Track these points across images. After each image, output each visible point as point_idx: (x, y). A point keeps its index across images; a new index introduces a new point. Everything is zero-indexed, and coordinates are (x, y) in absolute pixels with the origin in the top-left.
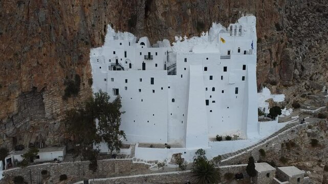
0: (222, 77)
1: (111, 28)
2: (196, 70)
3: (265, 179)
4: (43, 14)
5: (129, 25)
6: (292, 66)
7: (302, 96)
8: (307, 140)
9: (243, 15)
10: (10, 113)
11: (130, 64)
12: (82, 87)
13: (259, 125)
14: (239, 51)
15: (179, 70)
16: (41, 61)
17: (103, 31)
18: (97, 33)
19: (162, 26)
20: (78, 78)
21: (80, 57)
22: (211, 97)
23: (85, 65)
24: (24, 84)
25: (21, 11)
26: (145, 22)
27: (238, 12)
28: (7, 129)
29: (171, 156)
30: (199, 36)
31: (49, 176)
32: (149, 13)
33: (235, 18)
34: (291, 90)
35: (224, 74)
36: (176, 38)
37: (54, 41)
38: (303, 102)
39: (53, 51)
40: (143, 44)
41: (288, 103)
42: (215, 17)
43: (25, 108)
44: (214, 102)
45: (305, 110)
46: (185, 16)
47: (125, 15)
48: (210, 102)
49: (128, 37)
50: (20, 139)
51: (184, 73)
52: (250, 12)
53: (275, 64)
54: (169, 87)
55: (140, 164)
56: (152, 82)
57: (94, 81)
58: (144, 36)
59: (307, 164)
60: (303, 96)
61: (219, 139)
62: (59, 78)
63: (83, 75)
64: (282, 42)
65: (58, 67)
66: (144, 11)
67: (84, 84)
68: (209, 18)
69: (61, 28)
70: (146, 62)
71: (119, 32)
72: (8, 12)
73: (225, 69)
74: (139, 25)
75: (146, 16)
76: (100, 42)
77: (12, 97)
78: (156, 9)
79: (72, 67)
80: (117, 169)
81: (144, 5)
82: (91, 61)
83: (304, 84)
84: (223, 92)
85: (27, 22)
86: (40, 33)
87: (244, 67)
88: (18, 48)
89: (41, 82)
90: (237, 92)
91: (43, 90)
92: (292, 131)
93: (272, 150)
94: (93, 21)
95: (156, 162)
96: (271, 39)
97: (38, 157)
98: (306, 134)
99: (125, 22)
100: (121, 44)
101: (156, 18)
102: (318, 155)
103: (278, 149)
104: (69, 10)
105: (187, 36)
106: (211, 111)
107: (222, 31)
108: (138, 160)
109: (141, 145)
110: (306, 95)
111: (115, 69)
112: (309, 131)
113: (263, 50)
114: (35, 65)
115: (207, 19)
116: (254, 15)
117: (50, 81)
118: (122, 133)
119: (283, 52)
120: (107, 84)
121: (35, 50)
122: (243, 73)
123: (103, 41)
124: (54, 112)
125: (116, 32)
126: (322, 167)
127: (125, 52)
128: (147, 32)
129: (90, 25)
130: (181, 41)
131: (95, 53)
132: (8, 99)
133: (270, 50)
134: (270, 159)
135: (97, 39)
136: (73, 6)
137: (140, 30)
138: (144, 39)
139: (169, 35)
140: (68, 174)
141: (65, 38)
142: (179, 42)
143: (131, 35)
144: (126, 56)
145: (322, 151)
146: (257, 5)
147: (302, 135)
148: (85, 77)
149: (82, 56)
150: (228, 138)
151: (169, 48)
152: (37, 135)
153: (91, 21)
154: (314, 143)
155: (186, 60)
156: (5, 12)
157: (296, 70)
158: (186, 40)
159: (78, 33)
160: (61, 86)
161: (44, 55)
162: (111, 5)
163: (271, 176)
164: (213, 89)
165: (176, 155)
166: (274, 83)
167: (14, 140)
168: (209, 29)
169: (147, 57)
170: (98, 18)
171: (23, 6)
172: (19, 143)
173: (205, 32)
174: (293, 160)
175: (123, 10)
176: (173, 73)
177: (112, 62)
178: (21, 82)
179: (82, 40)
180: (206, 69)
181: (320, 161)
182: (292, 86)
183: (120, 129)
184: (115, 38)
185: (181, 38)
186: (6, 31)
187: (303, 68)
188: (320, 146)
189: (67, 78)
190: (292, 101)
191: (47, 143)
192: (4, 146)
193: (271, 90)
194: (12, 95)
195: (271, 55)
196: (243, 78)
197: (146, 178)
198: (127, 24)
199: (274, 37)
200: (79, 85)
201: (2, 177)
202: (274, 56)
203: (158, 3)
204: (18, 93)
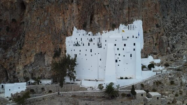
0: (123, 49)
1: (75, 28)
2: (110, 46)
4: (46, 22)
5: (83, 27)
6: (165, 45)
7: (171, 61)
8: (169, 81)
9: (135, 20)
10: (31, 62)
11: (83, 44)
12: (61, 54)
13: (141, 72)
14: (133, 37)
15: (103, 46)
16: (44, 41)
17: (72, 30)
18: (69, 30)
19: (97, 26)
20: (60, 49)
21: (61, 41)
22: (118, 58)
23: (63, 44)
24: (37, 50)
25: (38, 21)
26: (90, 25)
27: (133, 19)
28: (29, 69)
29: (98, 85)
30: (113, 30)
31: (45, 90)
32: (92, 21)
33: (131, 22)
34: (165, 57)
35: (125, 47)
36: (103, 31)
37: (50, 33)
38: (171, 64)
39: (50, 38)
40: (89, 35)
41: (162, 63)
42: (121, 21)
43: (37, 61)
44: (120, 61)
45: (171, 67)
46: (106, 22)
47: (82, 23)
48: (118, 61)
49: (83, 32)
50: (35, 75)
51: (105, 47)
52: (139, 19)
53: (156, 44)
54: (99, 54)
55: (83, 87)
56: (91, 51)
57: (67, 51)
58: (90, 31)
59: (166, 92)
60: (172, 61)
61: (122, 78)
62: (52, 49)
63: (62, 48)
64: (160, 33)
65: (52, 44)
66: (90, 20)
67: (62, 52)
68: (118, 22)
69: (54, 28)
70: (90, 42)
72: (33, 22)
73: (125, 45)
74: (88, 27)
75: (91, 23)
76: (71, 34)
77: (32, 55)
78: (94, 19)
79: (58, 45)
80: (73, 89)
81: (90, 18)
82: (66, 42)
83: (173, 54)
84: (124, 56)
85: (40, 25)
86: (45, 30)
87: (134, 44)
88: (36, 36)
89: (44, 50)
90: (131, 56)
91: (45, 53)
92: (160, 76)
93: (148, 85)
95: (91, 87)
96: (153, 32)
97: (41, 82)
98: (168, 78)
100: (79, 35)
101: (95, 23)
102: (173, 88)
103: (152, 84)
104: (58, 21)
105: (108, 30)
106: (118, 65)
107: (124, 28)
109: (85, 80)
110: (173, 60)
111: (76, 46)
112: (170, 76)
113: (148, 37)
114: (42, 43)
115: (117, 23)
116: (141, 20)
117: (48, 50)
119: (160, 38)
120: (72, 52)
121: (43, 36)
122: (134, 47)
124: (49, 63)
125: (78, 30)
126: (174, 94)
127: (81, 39)
128: (91, 29)
129: (66, 26)
131: (68, 39)
132: (31, 56)
133: (152, 37)
134: (146, 89)
135: (69, 33)
136: (59, 19)
137: (88, 29)
138: (90, 33)
139: (100, 31)
140: (52, 90)
141: (55, 32)
142: (104, 33)
143: (84, 31)
145: (175, 86)
146: (143, 15)
147: (166, 79)
148: (63, 49)
149: (62, 40)
150: (126, 78)
151: (100, 36)
152: (42, 73)
153: (67, 25)
154: (172, 83)
155: (106, 41)
156: (32, 22)
157: (169, 47)
158: (107, 32)
159: (61, 30)
160: (52, 53)
161: (46, 39)
162: (76, 18)
163: (144, 96)
164: (119, 55)
165: (100, 85)
166: (155, 54)
167: (32, 75)
168: (118, 27)
169: (90, 40)
170: (70, 24)
171: (39, 19)
172: (34, 76)
173: (116, 28)
174: (159, 91)
175: (81, 20)
176: (101, 47)
177: (75, 43)
178: (36, 50)
179: (63, 33)
180: (115, 45)
181: (173, 91)
182: (166, 55)
184: (77, 32)
185: (105, 32)
186: (32, 29)
187: (173, 47)
188: (175, 84)
189: (55, 49)
190: (165, 63)
191: (45, 77)
192: (28, 77)
193: (153, 57)
194: (32, 54)
195: (153, 40)
196: (134, 50)
197: (84, 93)
198: (82, 26)
199: (154, 31)
200: (60, 52)
201: (26, 89)
202: (155, 40)
203: (95, 16)
204: (34, 54)
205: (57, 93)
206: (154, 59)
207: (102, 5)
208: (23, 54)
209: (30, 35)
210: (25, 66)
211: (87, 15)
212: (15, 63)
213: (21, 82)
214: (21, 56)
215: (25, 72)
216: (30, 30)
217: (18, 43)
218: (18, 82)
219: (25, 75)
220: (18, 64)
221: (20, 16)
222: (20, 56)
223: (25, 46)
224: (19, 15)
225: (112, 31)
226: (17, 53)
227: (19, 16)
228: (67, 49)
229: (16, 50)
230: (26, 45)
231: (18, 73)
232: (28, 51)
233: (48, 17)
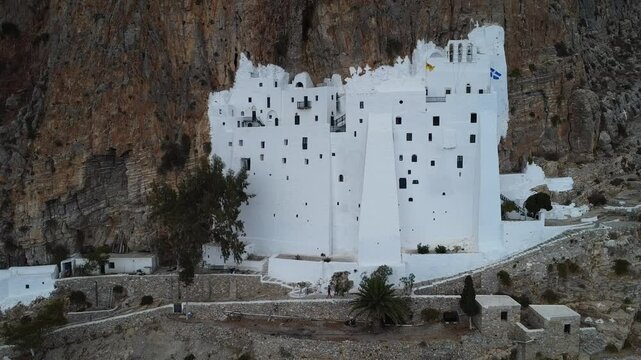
0: (430, 135)
1: (246, 59)
2: (379, 123)
3: (498, 322)
4: (131, 34)
5: (275, 52)
6: (591, 124)
7: (612, 183)
8: (607, 261)
9: (477, 25)
10: (72, 188)
11: (277, 120)
12: (192, 156)
14: (468, 90)
15: (351, 123)
16: (124, 108)
17: (232, 64)
18: (221, 67)
19: (328, 50)
20: (187, 140)
21: (192, 106)
22: (409, 172)
23: (200, 119)
24: (96, 142)
25: (98, 29)
26: (303, 47)
27: (467, 20)
28: (68, 215)
29: (329, 277)
30: (392, 64)
31: (126, 296)
32: (310, 30)
33: (462, 31)
34: (589, 171)
35: (434, 130)
36: (352, 70)
37: (148, 76)
38: (613, 195)
39: (145, 93)
40: (300, 85)
41: (579, 194)
42: (422, 28)
43: (98, 185)
44: (415, 182)
45: (613, 208)
46: (364, 30)
47: (270, 37)
48: (409, 183)
49: (273, 72)
50: (90, 237)
51: (359, 128)
52: (492, 20)
53: (555, 120)
54: (334, 154)
55: (274, 285)
56: (305, 146)
57: (213, 146)
58: (302, 71)
59: (599, 305)
60: (616, 183)
61: (423, 250)
62: (154, 138)
63: (195, 136)
64: (570, 76)
65: (153, 118)
66: (301, 28)
67: (196, 151)
68: (409, 33)
69: (162, 58)
70: (301, 113)
71: (259, 65)
72: (79, 31)
73: (436, 121)
74: (293, 53)
75: (305, 38)
76: (227, 82)
77: (77, 161)
78: (318, 23)
79: (179, 122)
80: (233, 291)
81: (301, 18)
82: (210, 112)
83: (620, 159)
84: (433, 163)
85: (106, 46)
86: (125, 63)
87: (474, 118)
88: (90, 85)
89: (122, 140)
90: (460, 164)
91: (126, 154)
92: (572, 241)
93: (525, 275)
94: (215, 47)
95: (302, 285)
96: (544, 72)
97: (112, 265)
98: (606, 250)
99: (269, 47)
100: (261, 85)
101: (320, 37)
102: (625, 290)
103: (541, 274)
104: (178, 30)
105: (370, 66)
106: (411, 200)
107: (434, 55)
108: (273, 280)
109: (281, 256)
110: (623, 180)
111: (250, 125)
112: (612, 243)
113: (526, 91)
114: (115, 113)
115: (406, 35)
116: (500, 24)
117: (138, 141)
118: (240, 225)
119: (573, 97)
120: (232, 152)
121: (117, 88)
122: (473, 129)
123: (232, 80)
124: (142, 192)
125: (256, 65)
126: (629, 312)
127: (269, 99)
128: (305, 64)
129: (211, 52)
130: (360, 75)
131: (217, 101)
133: (541, 91)
134: (520, 292)
135: (222, 77)
136: (184, 23)
137: (293, 60)
138: (302, 77)
139: (341, 66)
140: (155, 296)
141: (168, 74)
142: (356, 77)
143: (280, 69)
144: (269, 106)
145: (635, 282)
146: (508, 7)
147: (596, 252)
148: (198, 138)
149: (194, 103)
150: (441, 250)
151: (339, 89)
152: (117, 232)
153: (212, 48)
154: (621, 268)
155: (362, 105)
156: (75, 32)
157: (604, 133)
158: (368, 73)
159: (190, 67)
160: (156, 151)
161: (130, 97)
162: (246, 21)
163: (511, 319)
164: (414, 159)
165: (338, 276)
166: (552, 157)
167: (80, 236)
168: (412, 52)
169: (302, 105)
170: (224, 43)
171: (101, 21)
172: (88, 242)
173: (403, 57)
174: (570, 297)
175: (267, 29)
176: (343, 129)
177: (246, 115)
178: (91, 139)
179: (196, 77)
180: (399, 121)
181: (627, 301)
182: (592, 162)
183: (238, 219)
184: (253, 75)
185: (360, 70)
186: (74, 59)
187: (621, 131)
188: (634, 273)
189: (167, 138)
190: (590, 191)
191: (130, 244)
192: (63, 243)
193: (545, 169)
194: (77, 158)
195: (546, 102)
196: (473, 139)
198: (273, 50)
199: (550, 68)
200: (187, 151)
201: (52, 289)
202: (551, 103)
203: (321, 11)
204: (85, 156)
205: (172, 306)
206: (548, 175)
208: (40, 157)
209: (69, 83)
210: (48, 203)
211: (288, 7)
212: (10, 191)
213: (37, 264)
214: (35, 163)
215: (51, 224)
216: (67, 63)
217: (24, 114)
218: (25, 263)
219: (49, 237)
220: (24, 194)
221: (34, 11)
222: (31, 166)
223: (50, 124)
224: (30, 7)
225: (387, 68)
226: (16, 150)
227: (30, 14)
228: (212, 141)
229: (14, 141)
230: (53, 121)
231: (24, 229)
232: (59, 144)
233: (138, 15)
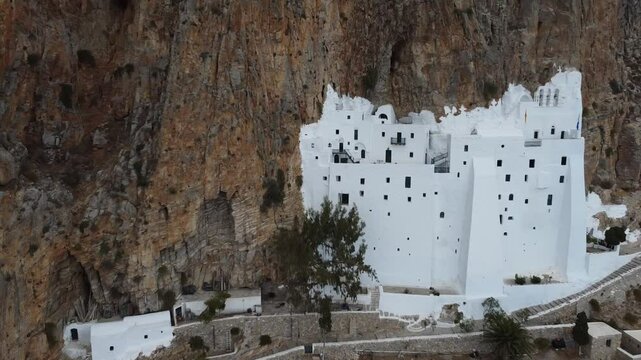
0: (526, 176)
1: (332, 90)
2: (484, 166)
3: (604, 349)
4: (236, 72)
5: (364, 86)
9: (560, 70)
10: (187, 234)
11: (363, 152)
12: (286, 190)
13: (587, 259)
14: (553, 132)
15: (455, 165)
16: (233, 150)
17: (320, 97)
18: (310, 100)
19: (420, 88)
20: (281, 174)
21: (286, 141)
22: (506, 209)
23: (292, 153)
24: (209, 187)
26: (390, 81)
27: (550, 65)
28: (178, 260)
30: (487, 107)
31: (243, 337)
32: (397, 64)
33: (545, 75)
35: (530, 172)
36: (447, 109)
39: (249, 134)
40: (383, 116)
41: (631, 219)
42: (514, 72)
44: (510, 218)
46: (464, 74)
47: (356, 69)
48: (505, 219)
49: (362, 105)
51: (464, 170)
52: (571, 65)
53: (609, 152)
54: (436, 193)
55: (391, 321)
56: (408, 184)
57: (304, 180)
58: (387, 103)
61: (520, 281)
62: (256, 177)
63: (288, 170)
64: (622, 112)
65: (255, 157)
66: (389, 63)
67: (289, 185)
68: (503, 76)
69: (258, 94)
70: (392, 148)
71: (344, 96)
72: (187, 72)
73: (532, 163)
74: (381, 86)
75: (393, 71)
76: (316, 115)
77: (190, 208)
78: (412, 61)
79: (273, 157)
80: (353, 328)
81: (391, 54)
82: (301, 146)
84: (526, 201)
85: (215, 87)
86: (233, 104)
87: (564, 161)
88: (201, 130)
89: (232, 183)
90: (550, 202)
91: (234, 196)
93: (610, 301)
94: (304, 80)
96: (603, 109)
99: (356, 80)
100: (349, 117)
101: (412, 75)
103: (620, 300)
104: (269, 62)
105: (466, 106)
106: (505, 234)
107: (525, 98)
108: (386, 314)
113: (590, 127)
114: (226, 156)
115: (501, 79)
116: (578, 69)
117: (245, 182)
118: (367, 269)
119: (624, 131)
120: (328, 186)
121: (226, 131)
122: (563, 170)
123: (320, 112)
124: (247, 232)
125: (340, 96)
127: (356, 131)
128: (393, 97)
129: (300, 84)
130: (455, 115)
131: (307, 133)
132: (185, 212)
133: (601, 129)
134: (608, 317)
135: (311, 110)
136: (275, 55)
137: (380, 93)
138: (387, 109)
139: (433, 104)
140: (272, 335)
141: (264, 110)
142: (451, 117)
143: (366, 101)
144: (356, 138)
146: (583, 52)
148: (291, 173)
149: (288, 138)
150: (536, 281)
151: (434, 126)
152: (214, 268)
153: (301, 80)
155: (466, 148)
156: (184, 73)
158: (463, 113)
159: (282, 100)
160: (257, 190)
161: (238, 139)
162: (333, 52)
163: (613, 345)
164: (511, 197)
165: (449, 308)
166: (606, 185)
167: (184, 277)
168: (503, 94)
169: (395, 141)
170: (313, 74)
171: (208, 60)
173: (497, 100)
175: (353, 61)
177: (333, 147)
178: (204, 184)
179: (289, 112)
180: (499, 163)
182: (638, 189)
184: (339, 107)
185: (455, 110)
186: (185, 102)
189: (266, 175)
192: (170, 287)
193: (602, 197)
194: (191, 206)
195: (603, 136)
196: (562, 179)
197: (407, 345)
198: (359, 83)
199: (609, 106)
200: (282, 186)
201: (172, 337)
202: (607, 137)
203: (417, 49)
204: (199, 202)
205: (303, 348)
206: (604, 202)
207: (450, 11)
208: (153, 206)
209: (180, 127)
210: (163, 252)
211: (378, 40)
212: (123, 242)
213: (149, 312)
214: (149, 213)
215: (163, 271)
216: (178, 107)
217: (128, 158)
219: (161, 284)
220: (137, 244)
221: (108, 36)
222: (143, 214)
223: (163, 171)
224: (104, 32)
225: (482, 109)
226: (126, 199)
227: (104, 38)
228: (303, 174)
229: (122, 189)
230: (165, 168)
231: (138, 279)
232: (173, 192)
233: (240, 51)
